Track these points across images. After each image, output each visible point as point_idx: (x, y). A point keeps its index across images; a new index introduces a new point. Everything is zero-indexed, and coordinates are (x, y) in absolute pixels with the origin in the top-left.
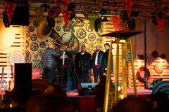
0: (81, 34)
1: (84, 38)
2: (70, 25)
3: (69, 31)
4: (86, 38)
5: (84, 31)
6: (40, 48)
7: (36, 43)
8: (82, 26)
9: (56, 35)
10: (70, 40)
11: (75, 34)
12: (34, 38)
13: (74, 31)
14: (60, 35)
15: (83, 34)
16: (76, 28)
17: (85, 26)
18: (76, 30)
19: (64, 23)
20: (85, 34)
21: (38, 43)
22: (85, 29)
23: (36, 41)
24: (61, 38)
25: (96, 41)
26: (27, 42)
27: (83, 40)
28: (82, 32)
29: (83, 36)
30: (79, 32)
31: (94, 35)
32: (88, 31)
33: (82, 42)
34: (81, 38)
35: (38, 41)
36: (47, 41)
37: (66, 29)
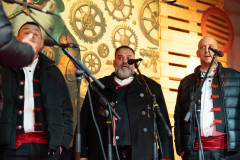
0: (88, 22)
4: (106, 39)
5: (98, 12)
11: (65, 16)
15: (93, 22)
18: (68, 6)
20: (103, 25)
22: (100, 5)
27: (94, 47)
28: (91, 17)
29: (94, 33)
30: (79, 15)
31: (133, 34)
32: (111, 14)
33: (92, 54)
34: (87, 39)
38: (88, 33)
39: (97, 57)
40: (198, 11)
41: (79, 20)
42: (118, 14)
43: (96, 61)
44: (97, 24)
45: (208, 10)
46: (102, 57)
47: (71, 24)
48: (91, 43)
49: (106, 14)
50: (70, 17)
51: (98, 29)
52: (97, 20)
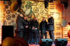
1: (37, 12)
3: (29, 8)
6: (12, 18)
7: (9, 16)
8: (36, 5)
9: (21, 11)
10: (30, 14)
12: (8, 12)
14: (24, 10)
15: (37, 10)
16: (33, 7)
18: (33, 8)
19: (26, 4)
20: (38, 10)
21: (11, 15)
23: (10, 14)
24: (24, 13)
25: (44, 14)
26: (4, 14)
28: (36, 9)
30: (34, 9)
31: (43, 11)
32: (40, 8)
33: (37, 15)
34: (36, 13)
35: (11, 14)
36: (16, 14)
37: (27, 7)
38: (36, 12)
40: (56, 5)
42: (41, 8)
45: (58, 4)
49: (39, 8)
51: (37, 11)
52: (37, 9)
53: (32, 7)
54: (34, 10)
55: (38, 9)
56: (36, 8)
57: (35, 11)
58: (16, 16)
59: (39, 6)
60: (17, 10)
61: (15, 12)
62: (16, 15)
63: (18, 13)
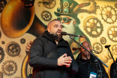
0: (94, 27)
1: (99, 35)
2: (70, 10)
3: (69, 21)
4: (104, 35)
5: (98, 21)
6: (7, 58)
8: (94, 12)
11: (81, 27)
13: (78, 22)
15: (96, 27)
16: (82, 16)
17: (98, 11)
18: (82, 21)
19: (58, 6)
20: (102, 27)
22: (100, 18)
27: (98, 40)
28: (95, 24)
29: (97, 32)
30: (88, 24)
32: (105, 21)
33: (97, 43)
34: (94, 36)
35: (3, 43)
36: (23, 41)
37: (63, 17)
38: (94, 33)
39: (100, 44)
41: (88, 27)
42: (109, 20)
43: (100, 47)
44: (98, 27)
46: (103, 44)
47: (85, 29)
48: (96, 37)
50: (84, 26)
51: (99, 30)
52: (98, 25)
53: (79, 16)
54: (86, 28)
55: (101, 25)
56: (91, 21)
57: (89, 30)
58: (24, 48)
59: (102, 14)
60: (28, 28)
61: (20, 33)
62: (25, 45)
63: (31, 38)
